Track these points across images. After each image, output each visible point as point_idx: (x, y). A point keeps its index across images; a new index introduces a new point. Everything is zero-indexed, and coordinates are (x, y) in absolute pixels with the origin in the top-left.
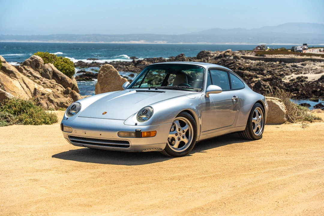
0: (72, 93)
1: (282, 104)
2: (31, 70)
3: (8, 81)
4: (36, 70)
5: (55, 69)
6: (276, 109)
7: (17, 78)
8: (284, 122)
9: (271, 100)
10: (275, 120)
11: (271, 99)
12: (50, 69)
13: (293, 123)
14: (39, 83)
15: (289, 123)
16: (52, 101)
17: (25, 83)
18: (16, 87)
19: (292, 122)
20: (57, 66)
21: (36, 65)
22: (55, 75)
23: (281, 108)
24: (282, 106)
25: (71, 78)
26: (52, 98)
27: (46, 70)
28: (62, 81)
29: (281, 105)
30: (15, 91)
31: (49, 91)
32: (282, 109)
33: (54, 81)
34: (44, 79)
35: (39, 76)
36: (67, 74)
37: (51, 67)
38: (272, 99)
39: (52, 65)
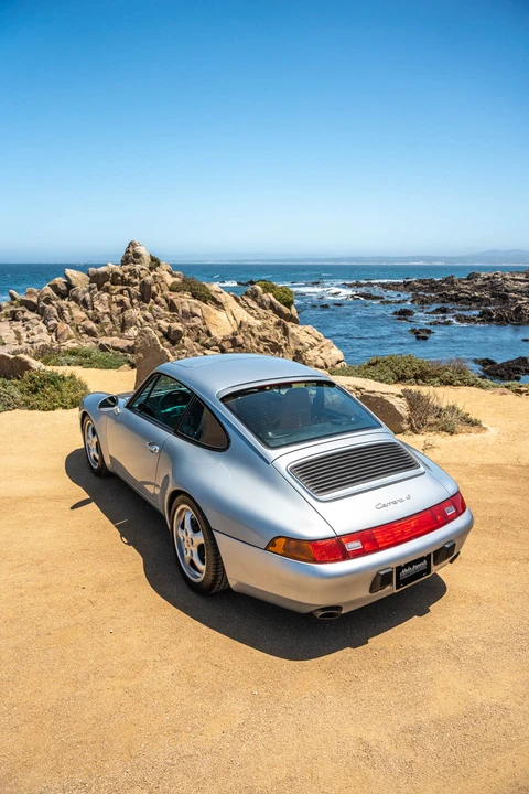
0: (284, 325)
1: (404, 401)
2: (249, 300)
4: (254, 300)
5: (274, 299)
6: (389, 411)
7: (224, 310)
12: (267, 299)
13: (418, 434)
14: (252, 314)
16: (253, 335)
17: (233, 314)
18: (220, 319)
20: (274, 296)
21: (254, 296)
22: (272, 306)
23: (398, 409)
24: (402, 405)
25: (289, 308)
26: (255, 331)
27: (263, 301)
28: (278, 312)
29: (398, 404)
30: (216, 324)
31: (259, 323)
32: (399, 411)
33: (270, 312)
34: (260, 310)
35: (255, 306)
36: (284, 304)
37: (269, 297)
39: (271, 295)
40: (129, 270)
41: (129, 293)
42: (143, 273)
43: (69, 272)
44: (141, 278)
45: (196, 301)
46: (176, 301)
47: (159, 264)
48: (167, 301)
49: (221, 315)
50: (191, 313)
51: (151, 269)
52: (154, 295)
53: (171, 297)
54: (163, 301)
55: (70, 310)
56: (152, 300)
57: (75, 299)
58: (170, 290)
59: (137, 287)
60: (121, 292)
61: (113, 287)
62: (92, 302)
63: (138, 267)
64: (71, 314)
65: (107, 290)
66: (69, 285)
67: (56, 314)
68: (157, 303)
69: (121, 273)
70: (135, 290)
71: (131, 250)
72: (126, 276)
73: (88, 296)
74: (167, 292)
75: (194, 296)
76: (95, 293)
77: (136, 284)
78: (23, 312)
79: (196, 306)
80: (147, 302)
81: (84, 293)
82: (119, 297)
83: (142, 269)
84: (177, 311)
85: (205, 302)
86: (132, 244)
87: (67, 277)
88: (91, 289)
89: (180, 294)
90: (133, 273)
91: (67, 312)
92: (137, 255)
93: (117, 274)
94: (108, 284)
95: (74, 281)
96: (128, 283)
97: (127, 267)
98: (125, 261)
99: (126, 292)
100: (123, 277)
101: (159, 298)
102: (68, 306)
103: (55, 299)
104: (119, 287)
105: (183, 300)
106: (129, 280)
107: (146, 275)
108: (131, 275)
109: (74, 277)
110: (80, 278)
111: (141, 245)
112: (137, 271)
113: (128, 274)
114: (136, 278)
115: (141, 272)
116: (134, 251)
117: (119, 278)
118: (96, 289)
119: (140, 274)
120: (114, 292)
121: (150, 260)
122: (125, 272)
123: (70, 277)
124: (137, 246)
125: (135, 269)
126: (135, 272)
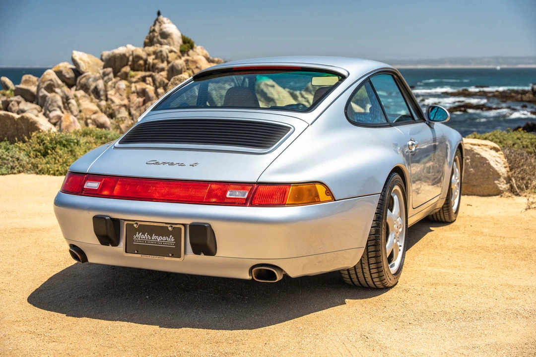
1: (500, 156)
6: (481, 166)
8: (498, 193)
9: (472, 146)
10: (478, 188)
11: (472, 144)
13: (520, 196)
15: (510, 195)
19: (517, 195)
23: (493, 164)
24: (498, 159)
29: (494, 159)
32: (495, 166)
38: (474, 145)
40: (155, 53)
41: (154, 81)
42: (171, 56)
43: (78, 55)
44: (169, 62)
47: (192, 47)
51: (183, 52)
55: (77, 101)
57: (85, 88)
59: (164, 74)
60: (143, 79)
61: (132, 73)
62: (106, 91)
63: (165, 49)
64: (79, 105)
65: (125, 77)
66: (78, 72)
67: (60, 103)
69: (144, 56)
71: (157, 28)
72: (151, 60)
73: (101, 84)
76: (110, 80)
77: (163, 70)
81: (96, 80)
82: (140, 86)
83: (171, 51)
86: (159, 21)
87: (74, 62)
88: (105, 74)
90: (159, 56)
91: (73, 101)
92: (165, 35)
93: (138, 58)
94: (127, 69)
95: (83, 67)
96: (153, 68)
97: (151, 49)
98: (150, 42)
99: (149, 80)
100: (146, 61)
102: (75, 96)
103: (59, 86)
104: (141, 74)
106: (154, 65)
107: (176, 59)
108: (156, 58)
109: (84, 61)
110: (91, 63)
111: (169, 23)
112: (164, 54)
113: (153, 57)
114: (163, 62)
115: (170, 55)
116: (161, 30)
117: (141, 62)
118: (111, 75)
119: (168, 57)
120: (134, 80)
121: (181, 41)
122: (149, 55)
123: (79, 61)
124: (164, 23)
125: (161, 51)
126: (162, 55)
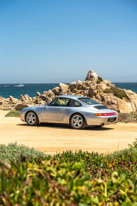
3: (122, 103)
7: (131, 102)
17: (135, 104)
18: (127, 106)
30: (124, 108)
40: (86, 83)
41: (84, 93)
43: (61, 84)
44: (90, 87)
45: (115, 97)
46: (105, 97)
47: (102, 81)
48: (101, 97)
49: (129, 104)
50: (111, 102)
51: (97, 83)
52: (95, 95)
53: (103, 95)
54: (100, 97)
56: (94, 96)
58: (104, 92)
59: (88, 91)
60: (81, 93)
61: (77, 90)
63: (90, 82)
65: (75, 92)
66: (60, 90)
68: (96, 98)
69: (82, 85)
70: (86, 92)
71: (89, 74)
72: (84, 86)
74: (102, 93)
75: (115, 95)
76: (69, 93)
77: (87, 89)
78: (40, 100)
79: (114, 99)
80: (92, 97)
81: (65, 93)
82: (79, 95)
84: (105, 102)
85: (121, 98)
86: (90, 72)
88: (68, 91)
89: (108, 94)
92: (92, 77)
93: (80, 85)
94: (76, 89)
95: (62, 88)
96: (84, 89)
98: (87, 79)
99: (83, 93)
100: (82, 86)
101: (98, 95)
103: (53, 95)
104: (80, 91)
105: (108, 96)
106: (85, 87)
107: (93, 85)
108: (86, 85)
109: (63, 86)
110: (65, 87)
111: (94, 72)
112: (89, 84)
113: (85, 85)
114: (88, 87)
115: (91, 84)
116: (91, 75)
117: (81, 87)
118: (70, 91)
119: (90, 85)
120: (78, 93)
121: (97, 79)
122: (84, 84)
123: (61, 86)
124: (92, 72)
125: (88, 83)
126: (88, 84)
